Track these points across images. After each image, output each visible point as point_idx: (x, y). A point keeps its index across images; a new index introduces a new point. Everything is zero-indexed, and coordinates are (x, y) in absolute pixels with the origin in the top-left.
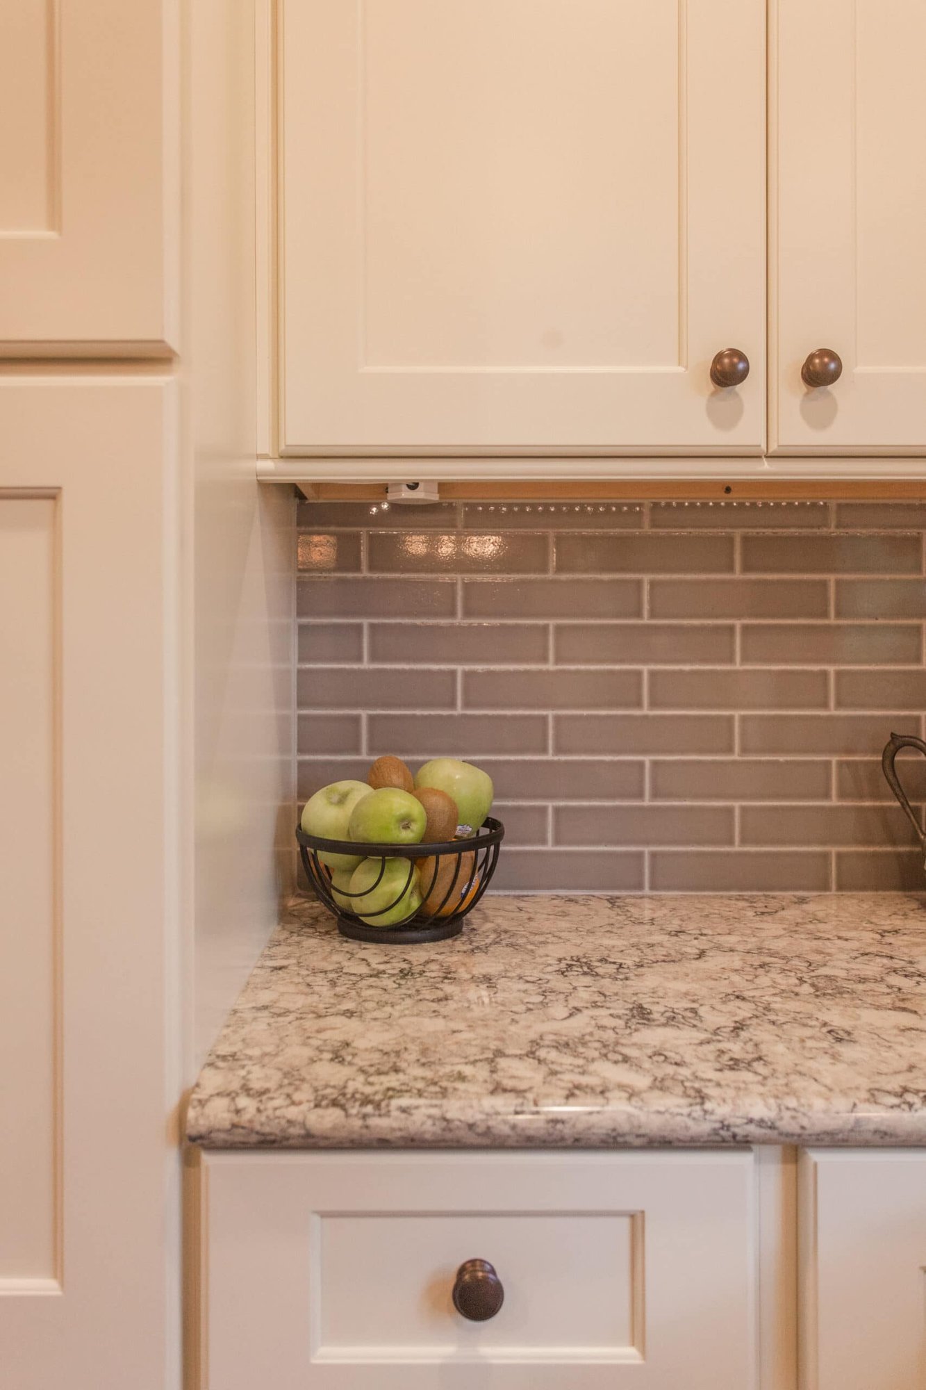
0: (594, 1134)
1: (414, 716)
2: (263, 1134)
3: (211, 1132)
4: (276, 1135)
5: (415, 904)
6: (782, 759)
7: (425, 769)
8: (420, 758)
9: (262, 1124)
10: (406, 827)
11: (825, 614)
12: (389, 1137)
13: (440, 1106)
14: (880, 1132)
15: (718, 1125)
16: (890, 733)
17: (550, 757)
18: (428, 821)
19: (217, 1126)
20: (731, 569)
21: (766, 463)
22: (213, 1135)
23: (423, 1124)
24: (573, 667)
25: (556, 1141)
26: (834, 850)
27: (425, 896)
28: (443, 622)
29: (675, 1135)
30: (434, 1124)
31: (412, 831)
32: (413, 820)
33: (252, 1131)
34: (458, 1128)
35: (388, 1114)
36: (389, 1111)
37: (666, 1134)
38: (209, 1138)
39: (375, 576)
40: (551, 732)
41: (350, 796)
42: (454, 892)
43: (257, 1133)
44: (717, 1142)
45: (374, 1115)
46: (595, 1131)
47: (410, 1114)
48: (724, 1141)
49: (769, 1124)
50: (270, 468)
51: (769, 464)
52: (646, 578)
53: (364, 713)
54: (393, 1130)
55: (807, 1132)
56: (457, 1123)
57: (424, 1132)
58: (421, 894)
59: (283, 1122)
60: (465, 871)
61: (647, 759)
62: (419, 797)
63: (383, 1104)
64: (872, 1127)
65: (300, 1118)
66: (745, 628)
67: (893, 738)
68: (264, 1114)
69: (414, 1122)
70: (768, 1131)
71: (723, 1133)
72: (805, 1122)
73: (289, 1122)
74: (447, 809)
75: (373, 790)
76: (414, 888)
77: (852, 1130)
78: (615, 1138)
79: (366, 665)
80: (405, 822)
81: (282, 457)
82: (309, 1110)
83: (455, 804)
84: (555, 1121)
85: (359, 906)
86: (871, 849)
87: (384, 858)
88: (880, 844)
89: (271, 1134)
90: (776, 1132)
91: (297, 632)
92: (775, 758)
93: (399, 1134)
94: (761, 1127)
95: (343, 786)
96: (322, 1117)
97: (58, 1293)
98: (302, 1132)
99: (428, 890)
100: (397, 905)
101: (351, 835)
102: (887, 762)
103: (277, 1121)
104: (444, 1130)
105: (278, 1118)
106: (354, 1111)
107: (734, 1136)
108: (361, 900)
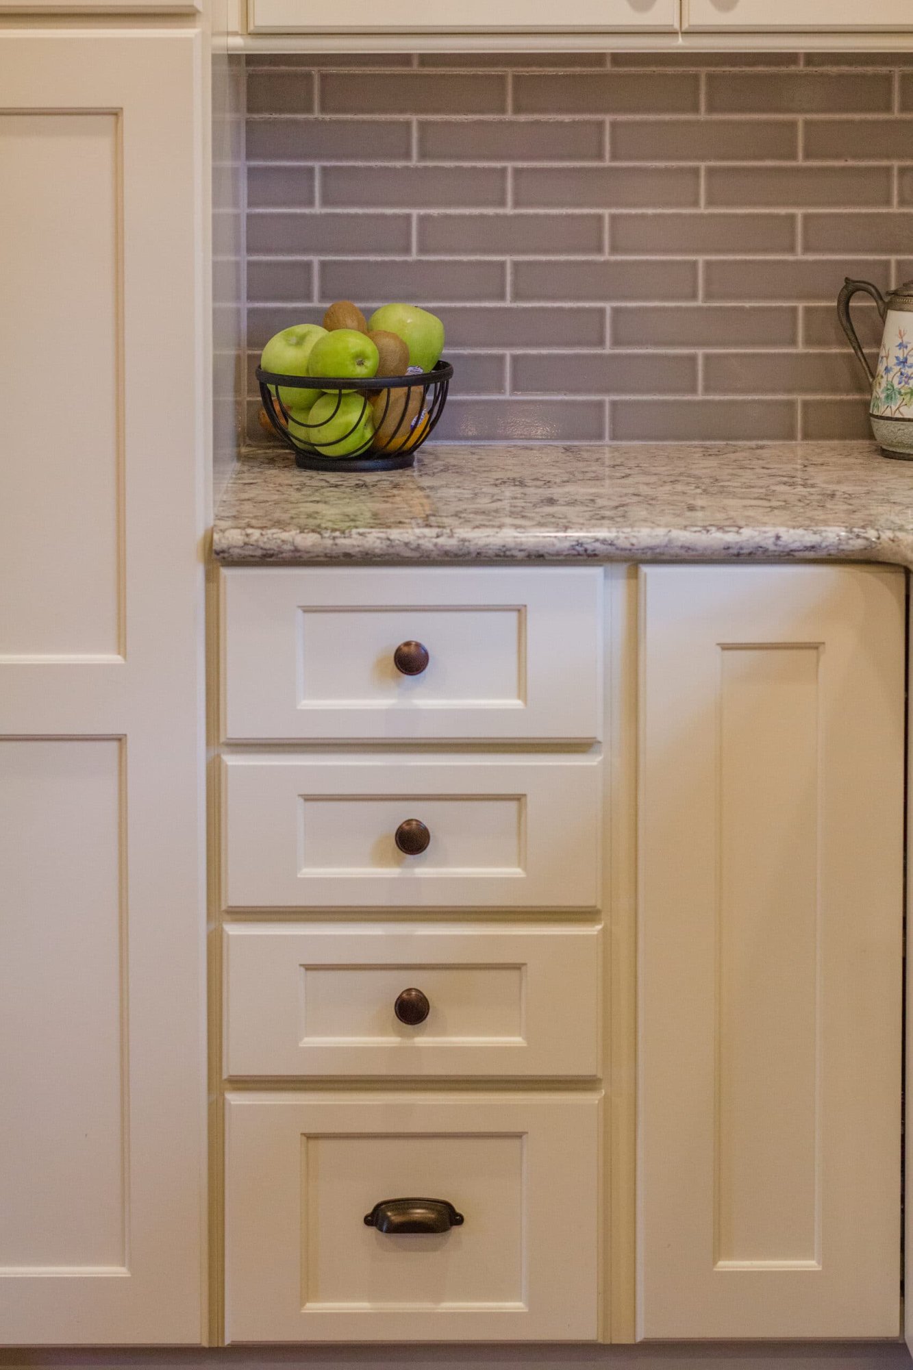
0: (490, 549)
1: (367, 262)
2: (265, 549)
3: (229, 548)
4: (274, 550)
5: (368, 434)
6: (747, 305)
7: (378, 315)
8: (374, 305)
9: (265, 543)
10: (361, 363)
11: (793, 156)
12: (351, 551)
13: (386, 533)
14: (685, 547)
15: (574, 543)
16: (844, 278)
17: (507, 304)
18: (380, 361)
19: (234, 544)
20: (696, 109)
21: (680, 39)
22: (231, 550)
23: (374, 542)
24: (531, 211)
25: (464, 555)
26: (799, 398)
27: (377, 427)
28: (399, 164)
29: (546, 550)
30: (381, 543)
31: (366, 367)
32: (367, 358)
33: (258, 547)
34: (398, 545)
35: (350, 537)
36: (351, 535)
37: (540, 548)
38: (229, 553)
39: (327, 117)
40: (509, 278)
41: (308, 338)
42: (405, 423)
43: (262, 548)
44: (574, 555)
45: (340, 537)
46: (491, 547)
47: (366, 537)
48: (579, 555)
49: (610, 542)
50: (238, 43)
51: (682, 39)
52: (608, 118)
53: (316, 259)
54: (354, 546)
55: (635, 547)
56: (397, 542)
57: (374, 548)
58: (374, 426)
59: (279, 541)
60: (414, 404)
61: (608, 306)
62: (372, 338)
63: (347, 531)
64: (680, 544)
65: (291, 539)
66: (711, 172)
67: (847, 283)
68: (266, 537)
69: (367, 542)
70: (609, 547)
71: (577, 548)
72: (634, 541)
73: (283, 541)
74: (398, 349)
75: (327, 332)
76: (367, 421)
77: (666, 546)
78: (504, 552)
79: (318, 210)
80: (360, 359)
81: (250, 34)
82: (296, 534)
83: (405, 344)
84: (464, 540)
85: (317, 436)
86: (838, 397)
87: (340, 391)
88: (848, 392)
89: (270, 549)
90: (614, 548)
91: (246, 175)
92: (740, 304)
93: (357, 549)
94: (604, 544)
95: (300, 329)
96: (305, 538)
97: (123, 662)
98: (292, 548)
99: (380, 421)
100: (352, 434)
101: (310, 372)
102: (842, 307)
103: (274, 541)
104: (388, 546)
105: (276, 539)
106: (327, 535)
107: (586, 550)
108: (319, 431)
